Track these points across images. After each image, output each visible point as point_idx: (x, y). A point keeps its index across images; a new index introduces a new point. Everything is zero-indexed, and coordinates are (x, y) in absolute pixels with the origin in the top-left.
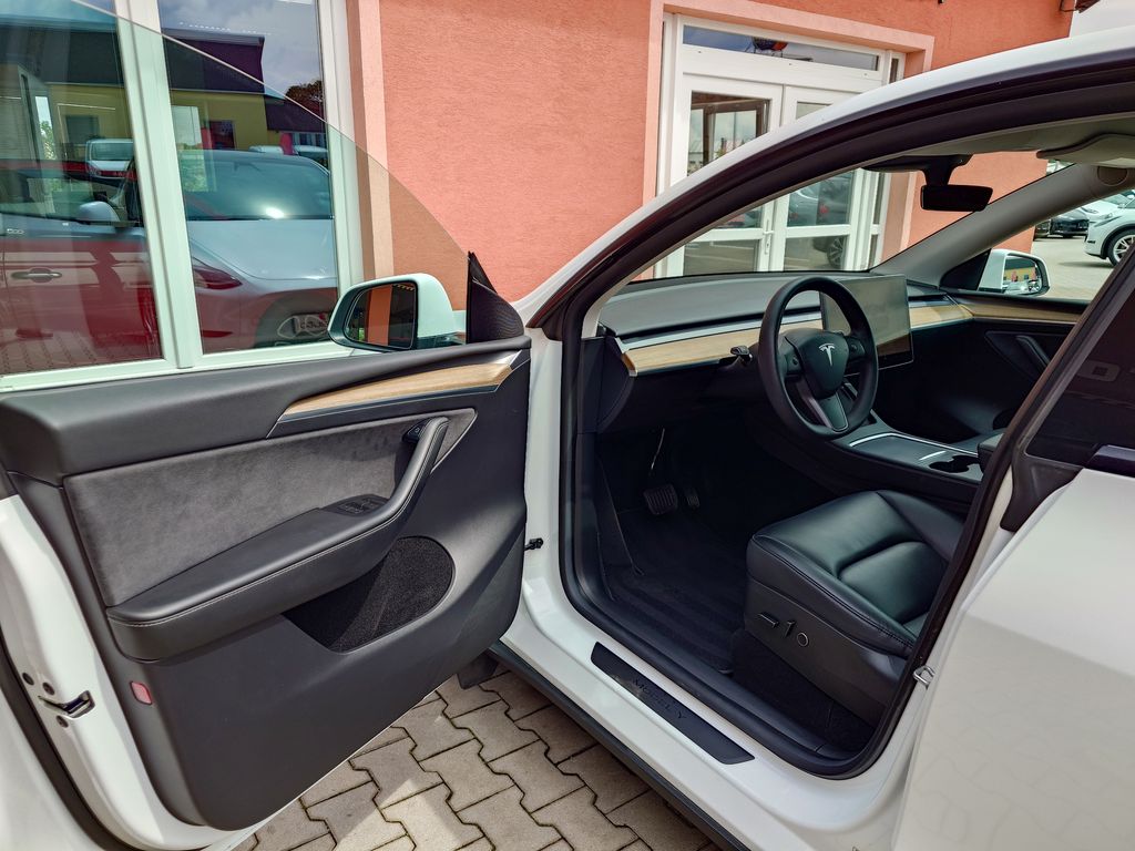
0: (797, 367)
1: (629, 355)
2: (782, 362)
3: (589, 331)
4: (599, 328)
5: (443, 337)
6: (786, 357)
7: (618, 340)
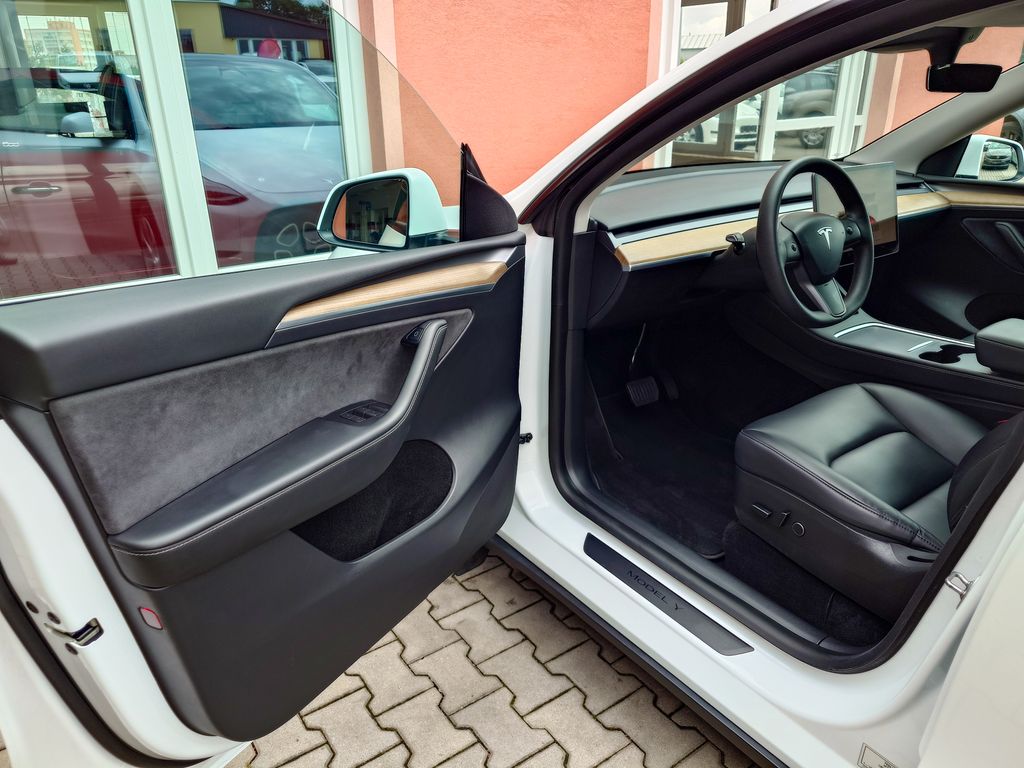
0: (796, 253)
1: (623, 249)
2: (782, 249)
3: (580, 226)
4: (591, 223)
5: (434, 235)
6: (786, 243)
7: (611, 235)
